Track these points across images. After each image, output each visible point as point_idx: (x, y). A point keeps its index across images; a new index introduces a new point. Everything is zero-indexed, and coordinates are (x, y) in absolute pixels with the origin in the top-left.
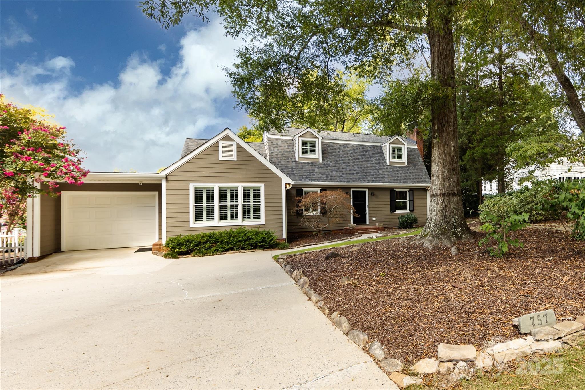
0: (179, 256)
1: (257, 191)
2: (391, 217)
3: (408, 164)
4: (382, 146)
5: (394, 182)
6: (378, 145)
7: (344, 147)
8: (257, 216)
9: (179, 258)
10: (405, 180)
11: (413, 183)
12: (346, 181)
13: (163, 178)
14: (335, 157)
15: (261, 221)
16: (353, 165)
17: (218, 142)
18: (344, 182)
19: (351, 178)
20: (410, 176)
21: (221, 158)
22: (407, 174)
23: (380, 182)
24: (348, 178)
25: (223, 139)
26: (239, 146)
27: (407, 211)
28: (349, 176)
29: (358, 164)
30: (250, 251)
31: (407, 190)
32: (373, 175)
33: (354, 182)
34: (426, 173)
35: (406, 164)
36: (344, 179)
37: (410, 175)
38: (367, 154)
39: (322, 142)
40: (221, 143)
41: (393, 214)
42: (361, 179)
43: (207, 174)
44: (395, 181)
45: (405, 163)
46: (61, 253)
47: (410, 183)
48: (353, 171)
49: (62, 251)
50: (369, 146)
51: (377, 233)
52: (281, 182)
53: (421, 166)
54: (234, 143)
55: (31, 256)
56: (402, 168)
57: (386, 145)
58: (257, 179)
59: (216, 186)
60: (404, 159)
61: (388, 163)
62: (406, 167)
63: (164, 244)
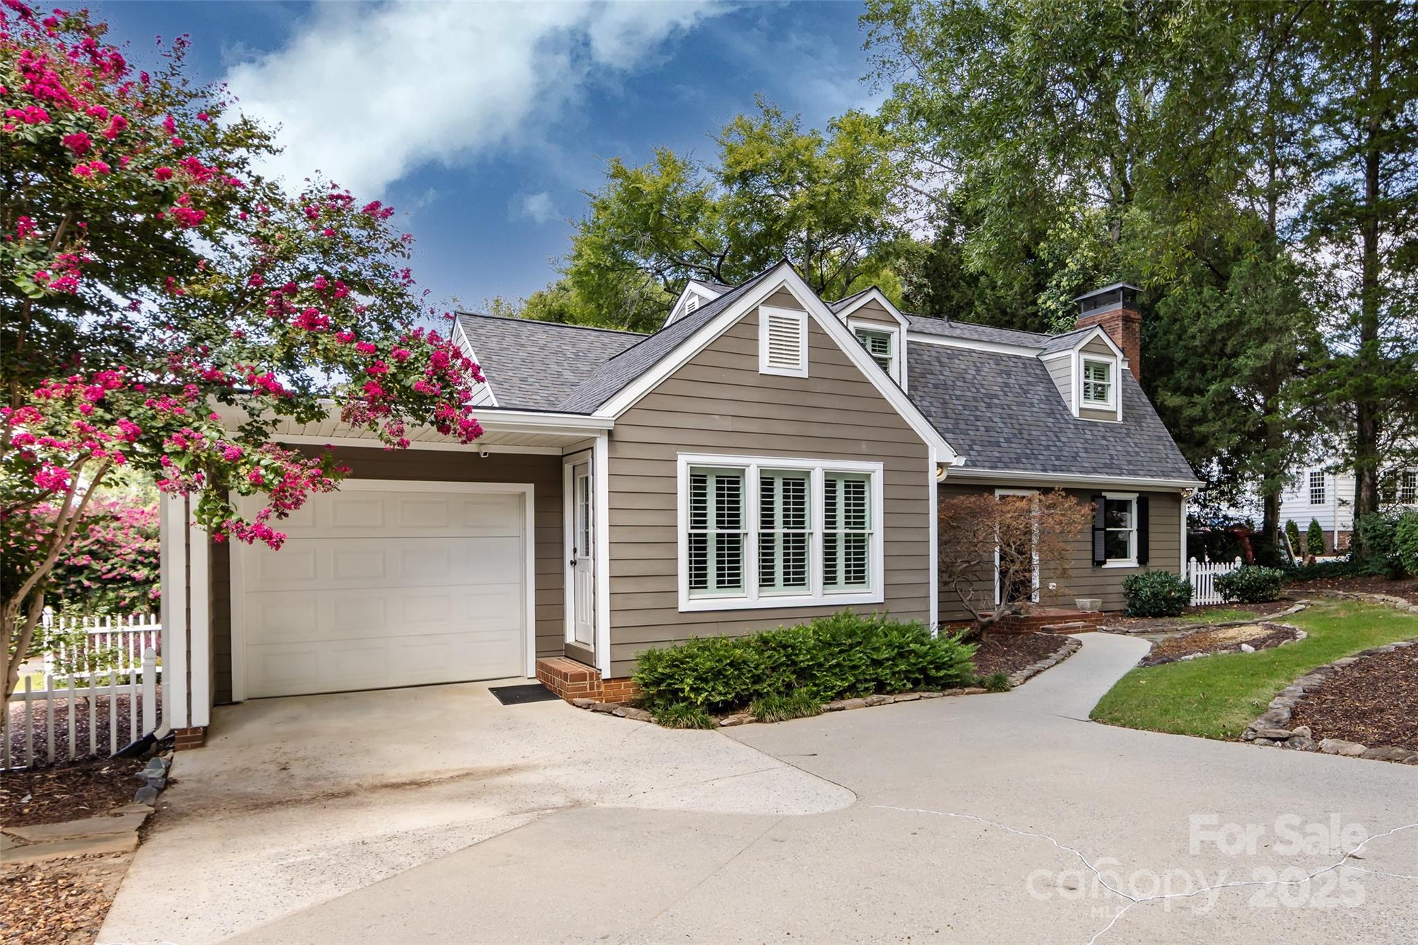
0: (714, 720)
1: (857, 486)
2: (1093, 581)
3: (1124, 418)
4: (1043, 358)
5: (1107, 470)
6: (1032, 354)
7: (950, 357)
8: (857, 574)
9: (713, 727)
10: (1131, 467)
11: (1152, 476)
12: (987, 464)
13: (600, 431)
14: (936, 386)
15: (873, 591)
16: (989, 414)
17: (757, 309)
18: (984, 467)
19: (997, 454)
20: (1137, 454)
21: (765, 365)
22: (1130, 449)
23: (1072, 472)
24: (990, 454)
25: (770, 301)
26: (815, 328)
27: (1131, 562)
28: (991, 448)
29: (1000, 411)
30: (909, 697)
31: (1133, 497)
32: (1047, 448)
33: (1008, 468)
34: (1172, 445)
35: (1120, 418)
36: (979, 458)
37: (1137, 450)
38: (1012, 381)
39: (909, 342)
40: (765, 313)
41: (1099, 573)
42: (1024, 461)
43: (727, 424)
44: (1110, 468)
45: (1116, 412)
46: (232, 708)
47: (1145, 476)
48: (994, 434)
49: (234, 699)
50: (1009, 356)
51: (1096, 630)
52: (926, 458)
53: (1155, 424)
54: (802, 318)
55: (184, 725)
56: (1110, 428)
57: (1069, 357)
58: (864, 445)
59: (752, 467)
60: (1114, 401)
61: (1075, 412)
62: (1121, 426)
63: (606, 674)
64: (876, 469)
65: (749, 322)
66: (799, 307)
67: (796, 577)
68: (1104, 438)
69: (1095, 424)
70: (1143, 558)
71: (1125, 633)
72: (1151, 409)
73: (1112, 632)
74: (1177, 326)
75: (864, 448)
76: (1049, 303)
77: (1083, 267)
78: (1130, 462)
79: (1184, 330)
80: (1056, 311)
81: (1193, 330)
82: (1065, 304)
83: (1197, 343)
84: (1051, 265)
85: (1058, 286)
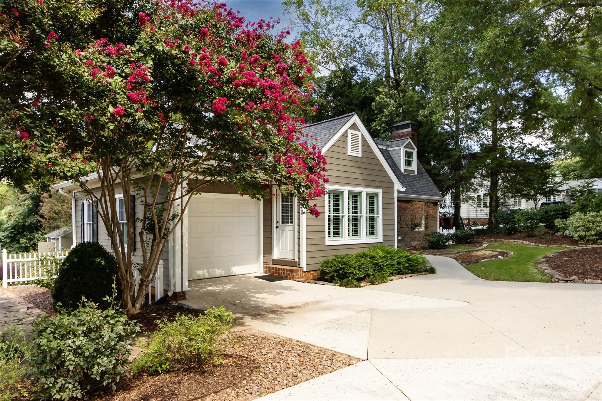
1: (372, 198)
2: (412, 236)
3: (418, 173)
4: (388, 149)
6: (384, 148)
8: (372, 231)
9: (360, 287)
11: (430, 196)
15: (379, 238)
17: (347, 130)
20: (424, 187)
21: (350, 152)
22: (421, 185)
25: (351, 128)
26: (363, 138)
27: (423, 228)
34: (433, 184)
35: (416, 173)
43: (339, 174)
44: (417, 192)
45: (415, 171)
52: (393, 188)
53: (426, 175)
54: (359, 134)
55: (181, 291)
56: (414, 177)
57: (400, 149)
58: (377, 183)
59: (346, 189)
60: (414, 167)
61: (402, 171)
62: (416, 176)
63: (305, 270)
64: (380, 191)
65: (345, 135)
66: (359, 130)
67: (355, 233)
68: (413, 181)
69: (409, 175)
70: (426, 228)
71: (434, 255)
72: (424, 170)
73: (429, 254)
74: (428, 138)
75: (377, 184)
76: (377, 127)
77: (391, 113)
78: (422, 191)
79: (431, 140)
80: (380, 130)
81: (435, 140)
82: (384, 127)
83: (436, 145)
84: (376, 111)
85: (380, 120)
